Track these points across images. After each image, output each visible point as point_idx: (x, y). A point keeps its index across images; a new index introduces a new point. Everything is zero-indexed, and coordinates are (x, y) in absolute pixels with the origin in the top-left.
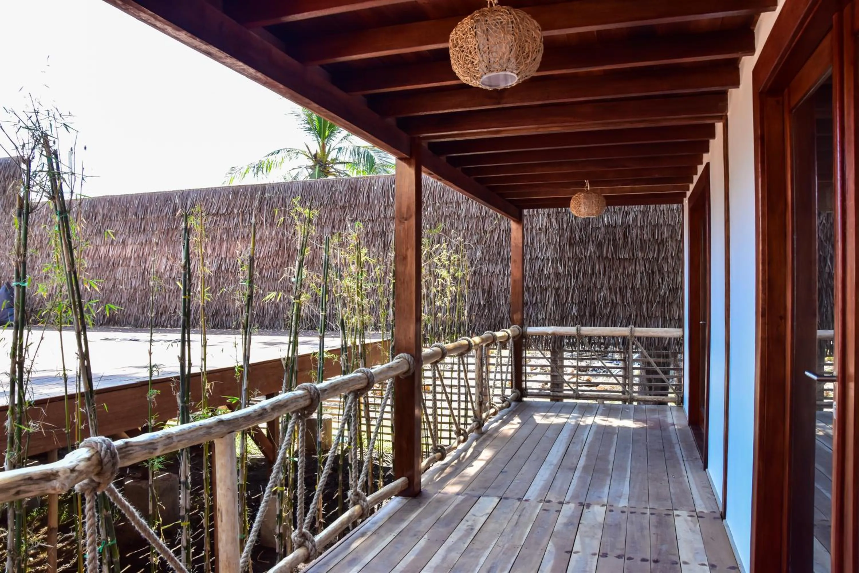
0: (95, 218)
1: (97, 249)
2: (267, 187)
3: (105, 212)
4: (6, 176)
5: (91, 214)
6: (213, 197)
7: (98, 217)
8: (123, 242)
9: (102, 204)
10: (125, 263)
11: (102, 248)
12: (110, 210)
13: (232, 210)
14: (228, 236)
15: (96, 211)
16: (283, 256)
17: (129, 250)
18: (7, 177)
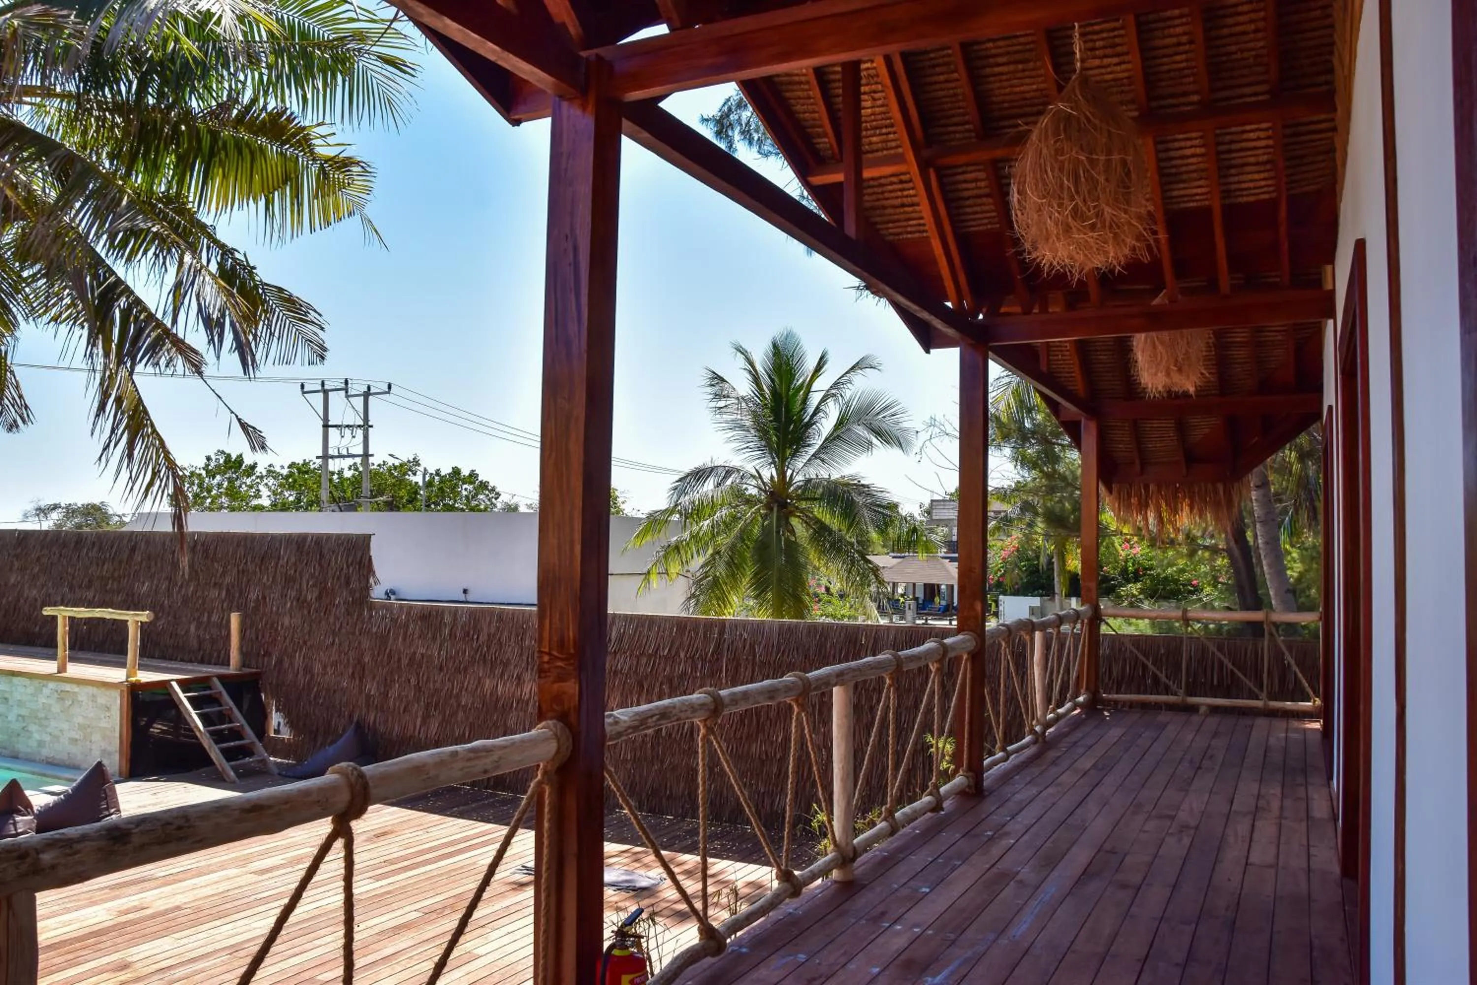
0: (478, 638)
1: (479, 682)
2: (727, 625)
3: (493, 630)
4: (350, 560)
5: (472, 632)
6: (650, 629)
7: (481, 637)
8: (519, 677)
9: (488, 619)
10: (520, 705)
11: (488, 681)
12: (498, 628)
13: (677, 653)
14: (671, 687)
15: (479, 627)
16: (750, 726)
17: (526, 689)
18: (352, 564)
